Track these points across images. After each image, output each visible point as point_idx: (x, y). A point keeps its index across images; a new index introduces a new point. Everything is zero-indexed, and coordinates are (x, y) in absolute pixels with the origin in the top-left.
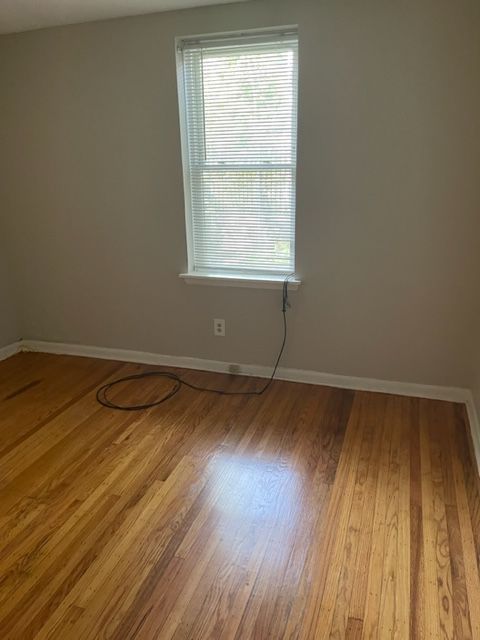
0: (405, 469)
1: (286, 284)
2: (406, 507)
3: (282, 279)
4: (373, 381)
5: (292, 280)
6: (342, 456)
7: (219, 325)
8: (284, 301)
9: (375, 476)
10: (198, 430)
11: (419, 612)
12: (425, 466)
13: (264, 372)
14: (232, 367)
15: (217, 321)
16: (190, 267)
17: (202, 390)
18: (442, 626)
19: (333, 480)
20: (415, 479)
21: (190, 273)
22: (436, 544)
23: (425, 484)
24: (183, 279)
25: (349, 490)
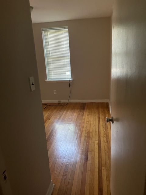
0: (97, 113)
1: (70, 81)
2: (97, 118)
3: (69, 80)
4: (90, 100)
5: (71, 80)
6: (85, 113)
7: (55, 92)
8: (70, 84)
9: (91, 114)
10: (54, 112)
11: (100, 129)
12: (100, 112)
13: (66, 101)
14: (59, 101)
15: (54, 91)
16: (47, 79)
17: (53, 106)
18: (103, 130)
19: (83, 116)
20: (99, 114)
21: (48, 80)
22: (102, 121)
23: (101, 115)
24: (46, 81)
25: (86, 117)
